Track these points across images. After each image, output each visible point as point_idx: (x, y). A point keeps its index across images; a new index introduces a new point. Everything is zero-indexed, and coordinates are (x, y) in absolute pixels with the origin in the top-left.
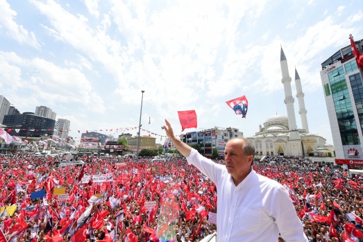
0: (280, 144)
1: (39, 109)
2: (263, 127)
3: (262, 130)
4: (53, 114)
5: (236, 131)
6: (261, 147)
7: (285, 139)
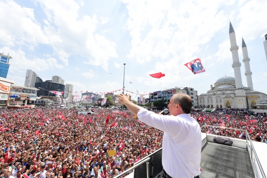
0: (228, 99)
1: (54, 77)
2: (213, 86)
3: (213, 89)
4: (63, 81)
5: (192, 90)
6: (212, 102)
7: (233, 96)
